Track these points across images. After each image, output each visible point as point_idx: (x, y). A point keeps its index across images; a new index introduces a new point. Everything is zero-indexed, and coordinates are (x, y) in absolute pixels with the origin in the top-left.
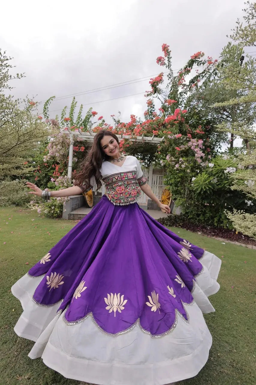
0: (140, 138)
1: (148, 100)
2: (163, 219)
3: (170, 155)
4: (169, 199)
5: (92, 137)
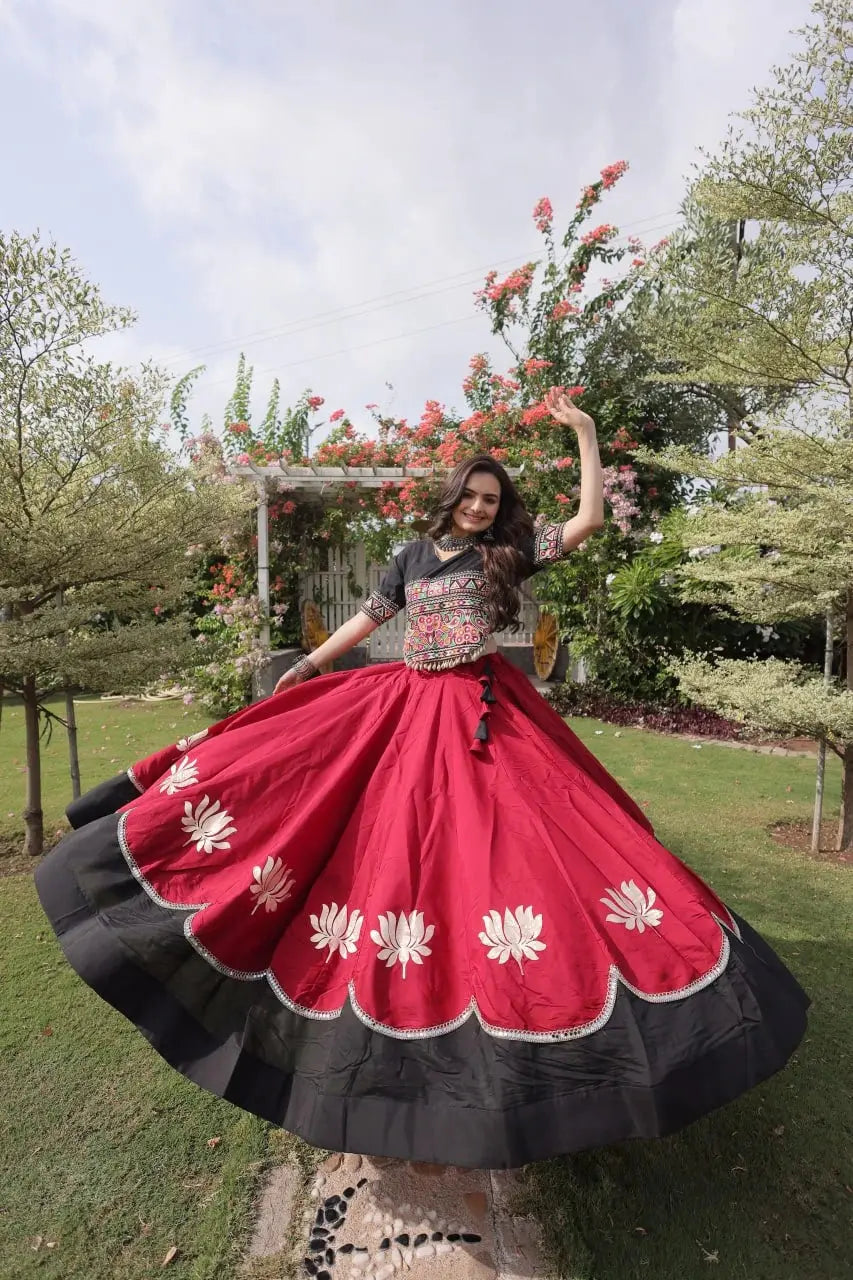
1: (473, 359)
4: (552, 640)
5: (318, 479)
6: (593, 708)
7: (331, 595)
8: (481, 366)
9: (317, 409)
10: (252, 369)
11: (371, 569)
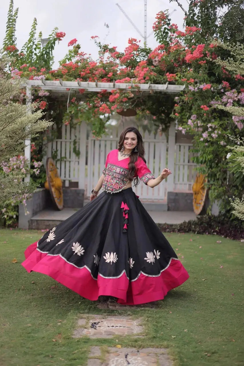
0: (145, 87)
1: (158, 13)
2: (189, 222)
3: (195, 116)
4: (203, 188)
5: (62, 87)
6: (220, 230)
7: (63, 155)
8: (163, 18)
9: (60, 40)
10: (17, 10)
11: (90, 138)
